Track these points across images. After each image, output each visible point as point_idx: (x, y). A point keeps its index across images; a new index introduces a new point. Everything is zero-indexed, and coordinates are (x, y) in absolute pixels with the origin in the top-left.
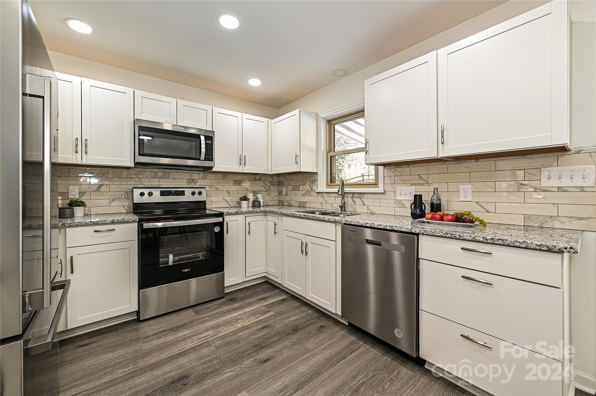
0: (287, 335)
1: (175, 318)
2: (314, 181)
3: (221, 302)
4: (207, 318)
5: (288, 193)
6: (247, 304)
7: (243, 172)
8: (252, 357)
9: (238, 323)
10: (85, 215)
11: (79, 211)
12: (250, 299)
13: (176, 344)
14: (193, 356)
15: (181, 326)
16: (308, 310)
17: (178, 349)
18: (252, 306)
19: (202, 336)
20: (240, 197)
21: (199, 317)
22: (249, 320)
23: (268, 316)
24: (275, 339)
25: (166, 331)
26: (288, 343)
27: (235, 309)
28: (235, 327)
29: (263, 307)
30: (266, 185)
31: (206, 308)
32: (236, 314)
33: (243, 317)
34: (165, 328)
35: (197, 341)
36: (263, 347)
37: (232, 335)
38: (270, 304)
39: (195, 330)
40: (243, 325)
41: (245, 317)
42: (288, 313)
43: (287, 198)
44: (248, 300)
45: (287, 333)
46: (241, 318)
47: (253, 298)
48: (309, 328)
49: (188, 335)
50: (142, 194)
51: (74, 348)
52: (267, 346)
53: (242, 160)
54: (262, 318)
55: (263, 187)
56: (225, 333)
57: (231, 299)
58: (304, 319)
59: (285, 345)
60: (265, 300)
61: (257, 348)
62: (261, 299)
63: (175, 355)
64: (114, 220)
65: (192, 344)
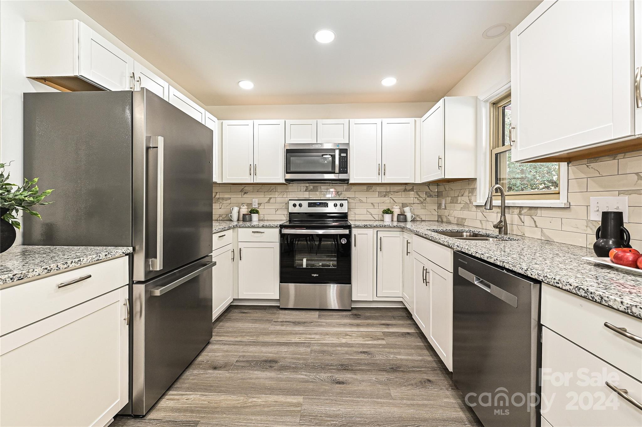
0: (380, 370)
1: (302, 315)
2: (473, 191)
3: (345, 314)
4: (325, 324)
5: (447, 205)
6: (367, 324)
7: (383, 182)
8: (331, 373)
9: (344, 338)
10: (259, 220)
11: (255, 217)
12: (374, 320)
13: (288, 335)
14: (292, 349)
15: (302, 322)
16: (428, 355)
17: (287, 339)
18: (370, 328)
19: (310, 336)
20: (383, 210)
21: (319, 320)
22: (356, 339)
23: (377, 343)
24: (364, 368)
25: (290, 322)
26: (374, 379)
27: (352, 325)
28: (339, 340)
29: (379, 333)
30: (420, 197)
31: (330, 315)
32: (349, 329)
33: (353, 335)
34: (291, 320)
35: (304, 340)
36: (348, 370)
37: (332, 346)
38: (390, 332)
39: (308, 330)
40: (347, 342)
41: (355, 335)
42: (402, 348)
43: (446, 213)
44: (370, 321)
45: (382, 368)
46: (350, 335)
47: (376, 320)
48: (412, 375)
49: (301, 332)
50: (295, 205)
51: (239, 313)
52: (352, 370)
53: (382, 170)
54: (370, 342)
55: (417, 199)
56: (327, 342)
57: (356, 315)
58: (414, 363)
59: (370, 378)
60: (387, 326)
61: (342, 368)
62: (383, 324)
63: (282, 342)
64: (264, 225)
65: (298, 340)
